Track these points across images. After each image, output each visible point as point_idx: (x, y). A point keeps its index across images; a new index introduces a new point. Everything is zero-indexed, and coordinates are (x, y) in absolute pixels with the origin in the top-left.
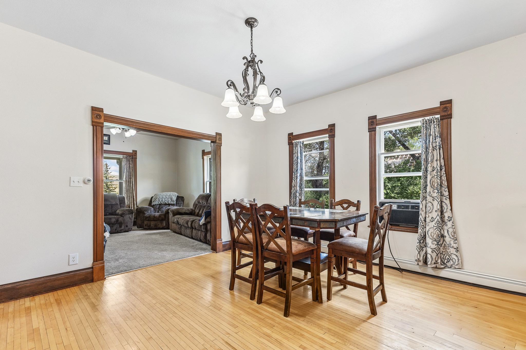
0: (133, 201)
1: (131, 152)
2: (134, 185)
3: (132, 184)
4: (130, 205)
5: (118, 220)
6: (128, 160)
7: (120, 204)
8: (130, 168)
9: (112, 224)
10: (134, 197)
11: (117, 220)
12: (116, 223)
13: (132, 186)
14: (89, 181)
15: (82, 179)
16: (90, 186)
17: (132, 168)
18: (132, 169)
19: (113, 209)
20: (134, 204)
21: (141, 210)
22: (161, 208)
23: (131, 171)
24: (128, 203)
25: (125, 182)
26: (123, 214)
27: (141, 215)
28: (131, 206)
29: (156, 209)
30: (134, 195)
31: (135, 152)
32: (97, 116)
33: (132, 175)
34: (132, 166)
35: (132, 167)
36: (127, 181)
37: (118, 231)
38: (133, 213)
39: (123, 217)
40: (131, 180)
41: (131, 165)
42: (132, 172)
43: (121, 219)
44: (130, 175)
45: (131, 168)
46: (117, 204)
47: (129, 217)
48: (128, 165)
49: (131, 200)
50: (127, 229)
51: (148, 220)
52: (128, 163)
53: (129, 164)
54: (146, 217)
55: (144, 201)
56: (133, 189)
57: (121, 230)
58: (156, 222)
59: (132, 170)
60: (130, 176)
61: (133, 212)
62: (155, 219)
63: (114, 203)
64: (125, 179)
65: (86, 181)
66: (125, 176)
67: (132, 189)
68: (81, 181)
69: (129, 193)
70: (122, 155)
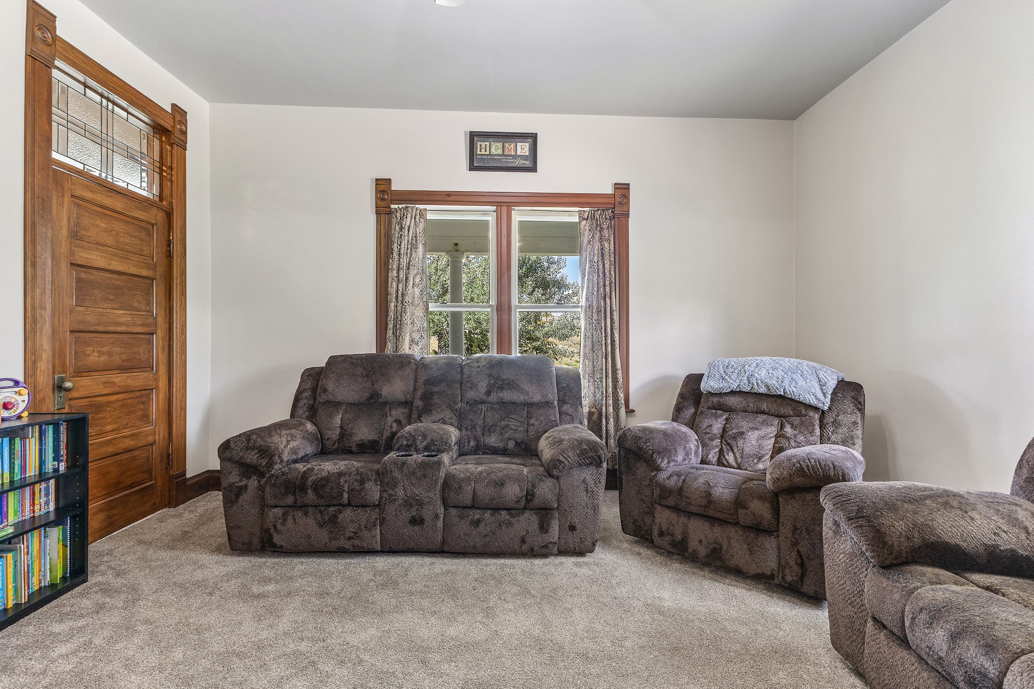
0: (615, 387)
1: (609, 190)
2: (616, 325)
3: (608, 320)
4: (602, 406)
5: (533, 495)
6: (597, 226)
7: (562, 402)
8: (603, 255)
9: (506, 509)
10: (616, 374)
11: (529, 496)
12: (525, 508)
13: (609, 330)
17: (612, 255)
18: (612, 259)
19: (533, 425)
20: (618, 400)
21: (641, 449)
22: (734, 438)
23: (607, 266)
24: (595, 397)
25: (586, 312)
26: (555, 467)
27: (641, 470)
28: (604, 408)
29: (711, 439)
30: (619, 366)
31: (623, 189)
33: (611, 283)
34: (612, 246)
35: (612, 250)
36: (590, 307)
37: (532, 549)
38: (601, 462)
39: (558, 478)
40: (605, 304)
41: (606, 245)
42: (613, 273)
43: (546, 490)
44: (605, 282)
45: (607, 257)
46: (547, 402)
47: (584, 481)
48: (597, 245)
49: (604, 384)
50: (572, 540)
51: (676, 509)
52: (597, 237)
53: (601, 239)
54: (666, 492)
55: (657, 387)
56: (613, 341)
57: (545, 546)
58: (717, 530)
59: (610, 265)
60: (605, 286)
61: (599, 457)
62: (711, 513)
63: (537, 398)
64: (587, 299)
66: (588, 286)
67: (609, 341)
69: (600, 358)
70: (577, 209)
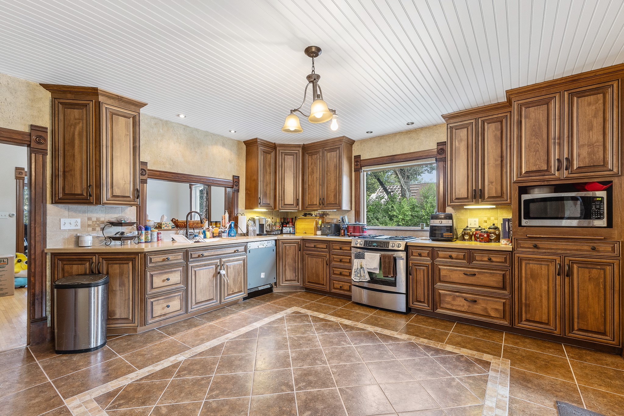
14: (13, 215)
15: (8, 214)
16: (14, 219)
32: (19, 174)
65: (11, 215)
68: (7, 215)
